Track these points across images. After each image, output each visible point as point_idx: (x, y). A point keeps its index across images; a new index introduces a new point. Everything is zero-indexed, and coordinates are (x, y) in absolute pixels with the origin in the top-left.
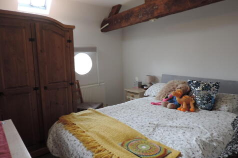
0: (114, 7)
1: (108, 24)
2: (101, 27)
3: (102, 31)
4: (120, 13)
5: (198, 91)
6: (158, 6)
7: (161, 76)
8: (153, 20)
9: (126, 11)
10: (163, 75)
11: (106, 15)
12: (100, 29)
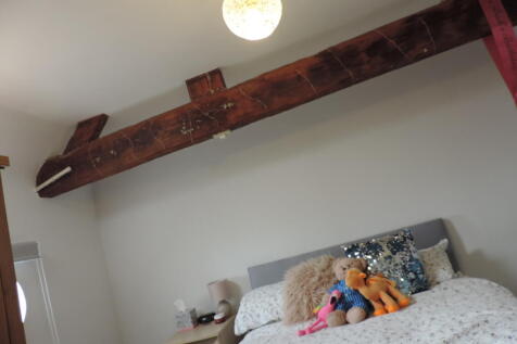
0: (82, 125)
1: (68, 169)
2: (38, 184)
3: (42, 193)
4: (104, 138)
5: (386, 258)
6: (233, 101)
7: (246, 273)
8: (222, 136)
9: (136, 126)
10: (249, 269)
11: (56, 147)
12: (36, 190)
